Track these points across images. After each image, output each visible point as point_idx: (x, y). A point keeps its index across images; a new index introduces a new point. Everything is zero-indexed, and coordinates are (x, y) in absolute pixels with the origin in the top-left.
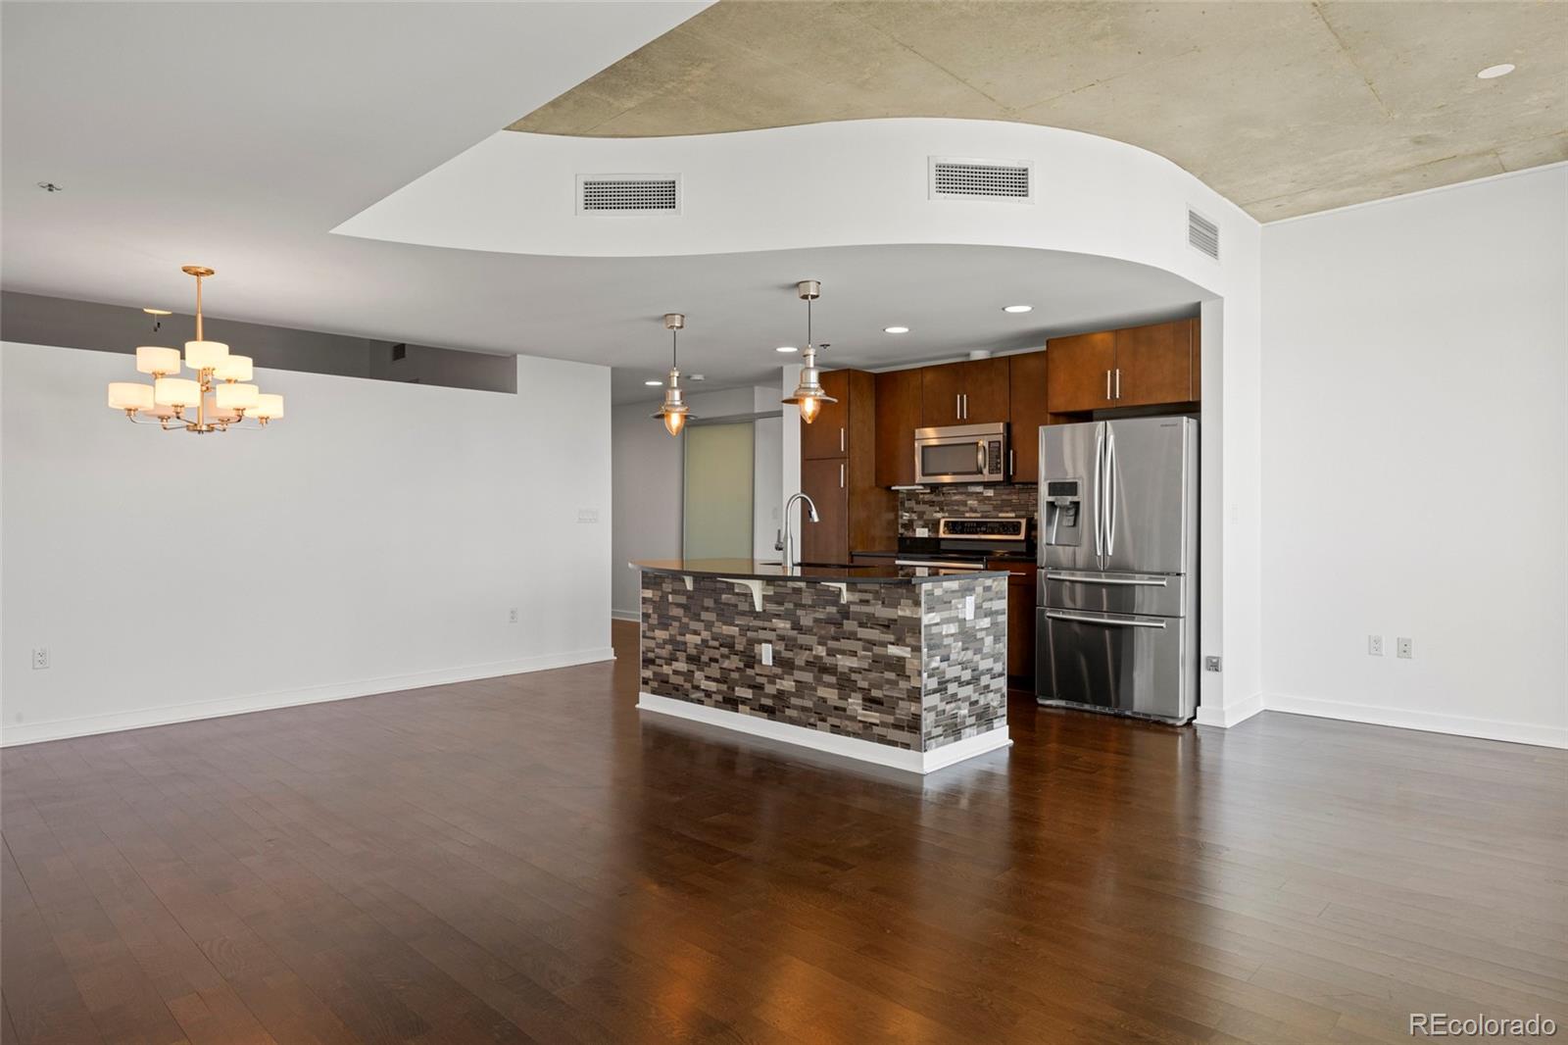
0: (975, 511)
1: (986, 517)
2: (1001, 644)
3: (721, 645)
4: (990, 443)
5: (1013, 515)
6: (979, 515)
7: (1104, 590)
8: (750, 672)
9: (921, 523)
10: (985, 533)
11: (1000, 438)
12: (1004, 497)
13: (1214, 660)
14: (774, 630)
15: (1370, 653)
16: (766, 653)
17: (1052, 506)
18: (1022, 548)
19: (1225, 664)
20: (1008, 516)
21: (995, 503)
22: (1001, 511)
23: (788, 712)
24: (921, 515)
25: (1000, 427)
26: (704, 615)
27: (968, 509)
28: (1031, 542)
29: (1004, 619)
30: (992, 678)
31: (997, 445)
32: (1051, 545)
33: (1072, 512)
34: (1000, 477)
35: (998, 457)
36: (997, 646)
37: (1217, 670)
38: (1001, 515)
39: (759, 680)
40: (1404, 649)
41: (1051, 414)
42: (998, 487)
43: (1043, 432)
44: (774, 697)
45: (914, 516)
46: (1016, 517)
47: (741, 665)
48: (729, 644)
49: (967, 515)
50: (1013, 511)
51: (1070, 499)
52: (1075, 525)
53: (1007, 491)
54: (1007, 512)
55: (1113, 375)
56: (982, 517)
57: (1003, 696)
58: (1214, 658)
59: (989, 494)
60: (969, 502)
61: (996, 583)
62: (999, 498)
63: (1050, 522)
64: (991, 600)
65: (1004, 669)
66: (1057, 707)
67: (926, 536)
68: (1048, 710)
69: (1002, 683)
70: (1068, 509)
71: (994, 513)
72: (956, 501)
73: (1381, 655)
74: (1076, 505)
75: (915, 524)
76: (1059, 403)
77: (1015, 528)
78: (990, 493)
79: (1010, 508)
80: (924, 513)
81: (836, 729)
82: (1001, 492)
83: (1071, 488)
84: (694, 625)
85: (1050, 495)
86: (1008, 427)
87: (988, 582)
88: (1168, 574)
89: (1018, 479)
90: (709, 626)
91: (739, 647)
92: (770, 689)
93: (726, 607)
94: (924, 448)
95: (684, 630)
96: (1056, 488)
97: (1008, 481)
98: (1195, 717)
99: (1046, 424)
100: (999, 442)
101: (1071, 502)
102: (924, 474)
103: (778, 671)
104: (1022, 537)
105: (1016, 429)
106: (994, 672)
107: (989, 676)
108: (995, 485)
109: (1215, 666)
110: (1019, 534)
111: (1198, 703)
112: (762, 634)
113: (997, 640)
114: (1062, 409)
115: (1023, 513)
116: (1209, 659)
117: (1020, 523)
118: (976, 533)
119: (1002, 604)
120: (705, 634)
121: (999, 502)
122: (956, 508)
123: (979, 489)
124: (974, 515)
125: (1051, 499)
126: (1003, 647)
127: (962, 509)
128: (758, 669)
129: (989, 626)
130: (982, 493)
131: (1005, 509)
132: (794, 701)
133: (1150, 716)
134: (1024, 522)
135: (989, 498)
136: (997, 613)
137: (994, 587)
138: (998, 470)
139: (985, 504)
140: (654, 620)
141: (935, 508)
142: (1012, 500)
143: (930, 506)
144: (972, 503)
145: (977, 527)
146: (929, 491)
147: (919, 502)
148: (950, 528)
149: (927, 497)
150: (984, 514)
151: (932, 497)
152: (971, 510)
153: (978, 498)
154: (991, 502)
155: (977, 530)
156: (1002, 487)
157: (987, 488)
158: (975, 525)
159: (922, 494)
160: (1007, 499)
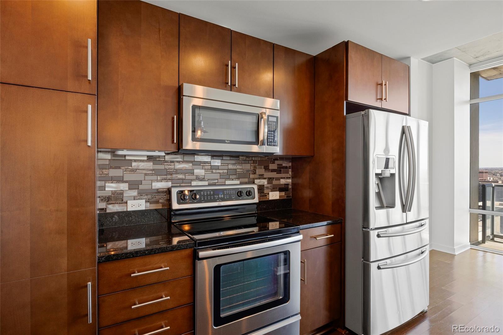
0: (203, 180)
1: (214, 185)
4: (269, 116)
5: (238, 182)
6: (206, 183)
9: (135, 193)
10: (223, 200)
11: (278, 114)
12: (230, 167)
21: (221, 171)
22: (229, 179)
24: (133, 185)
25: (279, 104)
27: (194, 177)
31: (275, 119)
34: (277, 149)
35: (276, 131)
38: (228, 182)
41: (348, 101)
42: (224, 158)
45: (124, 186)
49: (194, 183)
50: (238, 178)
53: (233, 162)
54: (233, 180)
55: (385, 85)
56: (210, 185)
59: (216, 164)
60: (195, 171)
62: (226, 168)
67: (143, 208)
71: (220, 181)
72: (180, 169)
75: (125, 195)
77: (249, 194)
78: (217, 162)
80: (140, 182)
82: (227, 162)
94: (194, 107)
100: (277, 117)
101: (390, 174)
102: (194, 139)
104: (256, 200)
108: (222, 156)
110: (254, 198)
117: (253, 189)
118: (215, 201)
121: (226, 171)
122: (180, 176)
123: (207, 159)
124: (200, 183)
127: (188, 177)
130: (210, 162)
131: (231, 177)
135: (217, 168)
138: (275, 143)
139: (212, 173)
141: (154, 177)
142: (236, 169)
143: (146, 174)
144: (199, 172)
145: (214, 195)
146: (146, 158)
147: (134, 171)
148: (182, 198)
149: (142, 165)
150: (212, 182)
151: (150, 165)
152: (198, 179)
153: (206, 167)
154: (218, 171)
155: (214, 198)
156: (229, 158)
157: (214, 158)
158: (212, 192)
159: (135, 161)
160: (232, 168)
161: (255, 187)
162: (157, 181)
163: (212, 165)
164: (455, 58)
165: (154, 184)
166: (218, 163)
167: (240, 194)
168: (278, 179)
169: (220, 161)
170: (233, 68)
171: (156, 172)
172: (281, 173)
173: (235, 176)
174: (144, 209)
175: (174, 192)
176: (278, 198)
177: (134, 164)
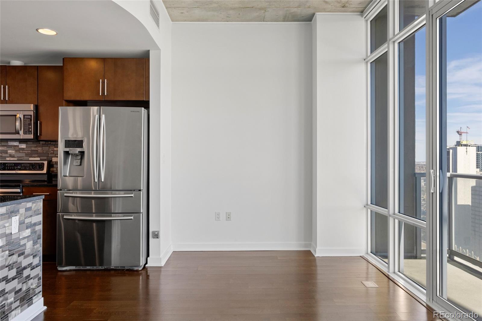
0: (13, 157)
1: (21, 160)
2: (38, 245)
4: (24, 116)
5: (39, 159)
6: (16, 159)
7: (93, 201)
10: (20, 169)
11: (32, 113)
12: (33, 149)
13: (156, 233)
15: (216, 220)
17: (67, 153)
18: (45, 178)
19: (161, 235)
20: (36, 159)
21: (26, 152)
22: (31, 157)
25: (32, 107)
27: (8, 155)
28: (52, 176)
29: (40, 228)
30: (31, 270)
31: (30, 117)
32: (66, 176)
33: (79, 157)
34: (31, 136)
35: (30, 124)
36: (35, 247)
37: (157, 238)
38: (30, 159)
40: (228, 217)
41: (65, 100)
43: (61, 110)
46: (41, 160)
49: (8, 159)
51: (79, 149)
52: (80, 165)
53: (35, 145)
54: (35, 157)
55: (103, 83)
56: (18, 160)
57: (39, 279)
58: (157, 232)
60: (9, 151)
61: (34, 205)
62: (29, 149)
63: (65, 163)
64: (31, 216)
65: (40, 261)
66: (70, 270)
68: (65, 273)
69: (39, 271)
70: (76, 155)
71: (26, 158)
73: (220, 220)
74: (82, 153)
76: (70, 95)
77: (41, 167)
78: (23, 146)
79: (36, 155)
82: (30, 145)
83: (79, 143)
85: (66, 147)
86: (37, 108)
87: (29, 205)
88: (134, 191)
89: (42, 138)
96: (69, 143)
97: (37, 139)
98: (146, 263)
99: (63, 106)
100: (31, 116)
101: (79, 151)
104: (45, 171)
105: (42, 109)
106: (33, 265)
107: (29, 269)
108: (27, 142)
109: (156, 236)
110: (43, 170)
111: (148, 255)
113: (35, 243)
114: (73, 98)
115: (45, 158)
116: (153, 232)
117: (43, 164)
118: (14, 170)
119: (40, 218)
121: (30, 152)
123: (16, 143)
124: (12, 159)
125: (67, 149)
126: (39, 247)
127: (4, 155)
129: (30, 234)
130: (18, 146)
131: (33, 155)
133: (124, 267)
134: (46, 163)
135: (23, 149)
136: (35, 224)
137: (33, 208)
138: (30, 132)
139: (20, 152)
142: (38, 150)
144: (11, 152)
153: (16, 149)
155: (14, 168)
156: (32, 143)
157: (21, 143)
158: (13, 165)
160: (35, 149)
163: (20, 147)
167: (33, 166)
169: (25, 145)
173: (37, 155)
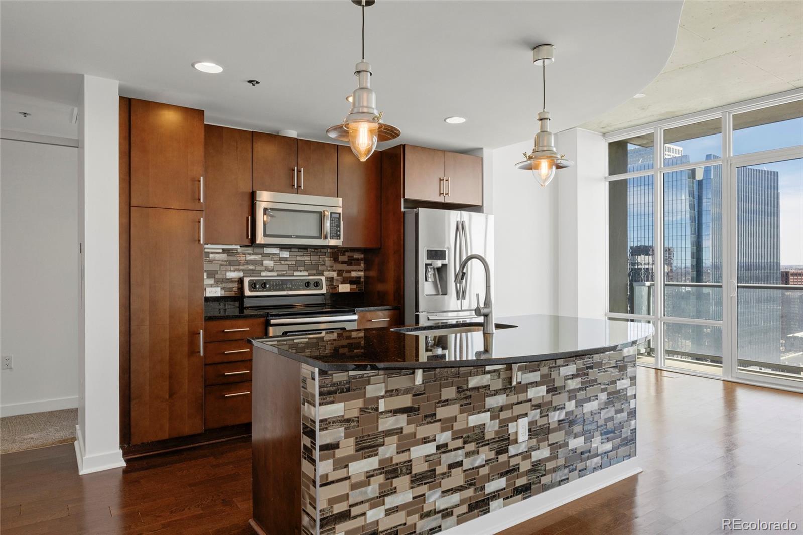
0: (272, 270)
1: (283, 275)
3: (465, 442)
4: (331, 213)
5: (306, 273)
6: (275, 274)
8: (503, 458)
9: (211, 281)
10: (291, 289)
11: (340, 211)
12: (298, 258)
14: (531, 400)
16: (521, 429)
18: (326, 300)
21: (289, 263)
22: (297, 270)
23: (545, 480)
24: (211, 274)
25: (340, 202)
26: (442, 412)
31: (337, 216)
34: (340, 242)
35: (339, 226)
38: (295, 273)
39: (513, 462)
42: (292, 250)
44: (529, 471)
47: (492, 455)
48: (477, 437)
49: (263, 274)
50: (306, 270)
51: (441, 262)
53: (302, 254)
54: (301, 271)
56: (278, 275)
59: (285, 256)
60: (265, 262)
62: (294, 259)
71: (289, 272)
72: (251, 261)
74: (444, 266)
76: (412, 193)
78: (285, 254)
80: (216, 272)
81: (582, 472)
82: (296, 254)
83: (441, 254)
84: (424, 431)
85: (428, 259)
90: (447, 424)
91: (489, 434)
92: (525, 466)
93: (472, 393)
94: (266, 209)
95: (406, 443)
96: (431, 254)
101: (442, 264)
102: (266, 235)
103: (534, 442)
104: (324, 290)
108: (290, 248)
110: (321, 289)
112: (518, 410)
114: (413, 198)
115: (315, 272)
117: (321, 280)
118: (283, 290)
120: (444, 437)
121: (294, 263)
122: (251, 267)
123: (275, 251)
124: (269, 273)
125: (429, 262)
127: (258, 268)
128: (512, 450)
130: (279, 255)
131: (299, 268)
132: (550, 465)
135: (285, 259)
138: (337, 237)
139: (281, 264)
140: (348, 447)
141: (229, 268)
142: (304, 261)
143: (221, 265)
144: (268, 263)
145: (282, 284)
146: (221, 251)
147: (211, 261)
148: (253, 286)
149: (218, 257)
150: (280, 273)
151: (224, 257)
152: (267, 269)
153: (275, 259)
154: (286, 263)
155: (282, 287)
156: (297, 250)
157: (283, 250)
158: (280, 282)
159: (212, 253)
160: (300, 260)
161: (323, 278)
162: (231, 271)
163: (280, 256)
164: (577, 128)
165: (228, 274)
166: (287, 255)
167: (307, 285)
168: (349, 271)
169: (288, 253)
170: (299, 171)
171: (230, 263)
172: (352, 265)
173: (304, 267)
174: (220, 295)
175: (247, 281)
176: (348, 290)
177: (211, 256)
